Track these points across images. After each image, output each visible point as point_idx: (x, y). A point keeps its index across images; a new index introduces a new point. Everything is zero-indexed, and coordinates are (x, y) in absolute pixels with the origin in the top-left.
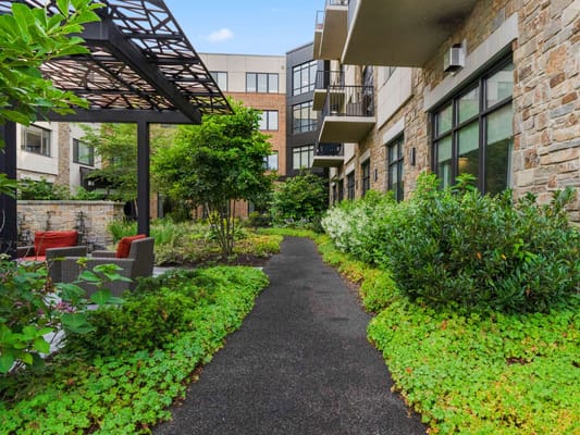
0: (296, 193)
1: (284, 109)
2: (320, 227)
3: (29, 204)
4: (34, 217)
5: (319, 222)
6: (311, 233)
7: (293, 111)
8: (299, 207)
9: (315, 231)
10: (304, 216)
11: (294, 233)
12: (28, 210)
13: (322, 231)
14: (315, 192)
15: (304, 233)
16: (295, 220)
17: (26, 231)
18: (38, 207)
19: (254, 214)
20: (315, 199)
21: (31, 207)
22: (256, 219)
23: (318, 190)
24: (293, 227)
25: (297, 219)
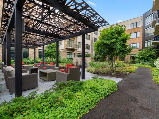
0: (145, 54)
1: (142, 31)
2: (154, 64)
5: (153, 63)
6: (150, 66)
7: (145, 31)
8: (146, 58)
9: (151, 66)
10: (148, 61)
11: (143, 66)
13: (154, 66)
14: (153, 53)
15: (147, 66)
16: (144, 62)
19: (132, 60)
20: (152, 56)
22: (132, 61)
23: (154, 53)
24: (143, 64)
25: (145, 62)
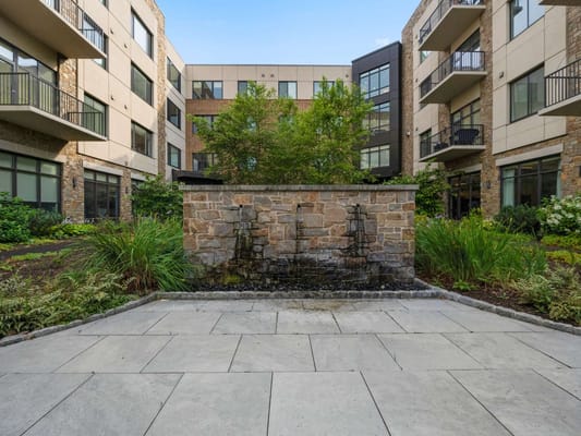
3: (267, 191)
4: (274, 214)
12: (265, 202)
17: (260, 241)
18: (281, 196)
21: (270, 197)
